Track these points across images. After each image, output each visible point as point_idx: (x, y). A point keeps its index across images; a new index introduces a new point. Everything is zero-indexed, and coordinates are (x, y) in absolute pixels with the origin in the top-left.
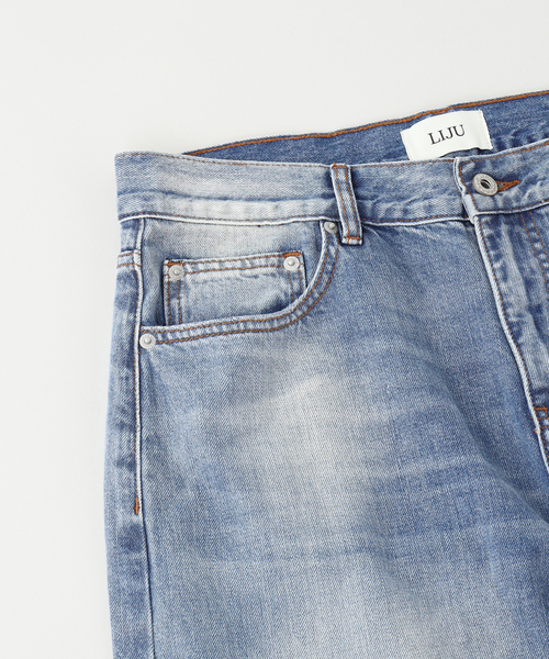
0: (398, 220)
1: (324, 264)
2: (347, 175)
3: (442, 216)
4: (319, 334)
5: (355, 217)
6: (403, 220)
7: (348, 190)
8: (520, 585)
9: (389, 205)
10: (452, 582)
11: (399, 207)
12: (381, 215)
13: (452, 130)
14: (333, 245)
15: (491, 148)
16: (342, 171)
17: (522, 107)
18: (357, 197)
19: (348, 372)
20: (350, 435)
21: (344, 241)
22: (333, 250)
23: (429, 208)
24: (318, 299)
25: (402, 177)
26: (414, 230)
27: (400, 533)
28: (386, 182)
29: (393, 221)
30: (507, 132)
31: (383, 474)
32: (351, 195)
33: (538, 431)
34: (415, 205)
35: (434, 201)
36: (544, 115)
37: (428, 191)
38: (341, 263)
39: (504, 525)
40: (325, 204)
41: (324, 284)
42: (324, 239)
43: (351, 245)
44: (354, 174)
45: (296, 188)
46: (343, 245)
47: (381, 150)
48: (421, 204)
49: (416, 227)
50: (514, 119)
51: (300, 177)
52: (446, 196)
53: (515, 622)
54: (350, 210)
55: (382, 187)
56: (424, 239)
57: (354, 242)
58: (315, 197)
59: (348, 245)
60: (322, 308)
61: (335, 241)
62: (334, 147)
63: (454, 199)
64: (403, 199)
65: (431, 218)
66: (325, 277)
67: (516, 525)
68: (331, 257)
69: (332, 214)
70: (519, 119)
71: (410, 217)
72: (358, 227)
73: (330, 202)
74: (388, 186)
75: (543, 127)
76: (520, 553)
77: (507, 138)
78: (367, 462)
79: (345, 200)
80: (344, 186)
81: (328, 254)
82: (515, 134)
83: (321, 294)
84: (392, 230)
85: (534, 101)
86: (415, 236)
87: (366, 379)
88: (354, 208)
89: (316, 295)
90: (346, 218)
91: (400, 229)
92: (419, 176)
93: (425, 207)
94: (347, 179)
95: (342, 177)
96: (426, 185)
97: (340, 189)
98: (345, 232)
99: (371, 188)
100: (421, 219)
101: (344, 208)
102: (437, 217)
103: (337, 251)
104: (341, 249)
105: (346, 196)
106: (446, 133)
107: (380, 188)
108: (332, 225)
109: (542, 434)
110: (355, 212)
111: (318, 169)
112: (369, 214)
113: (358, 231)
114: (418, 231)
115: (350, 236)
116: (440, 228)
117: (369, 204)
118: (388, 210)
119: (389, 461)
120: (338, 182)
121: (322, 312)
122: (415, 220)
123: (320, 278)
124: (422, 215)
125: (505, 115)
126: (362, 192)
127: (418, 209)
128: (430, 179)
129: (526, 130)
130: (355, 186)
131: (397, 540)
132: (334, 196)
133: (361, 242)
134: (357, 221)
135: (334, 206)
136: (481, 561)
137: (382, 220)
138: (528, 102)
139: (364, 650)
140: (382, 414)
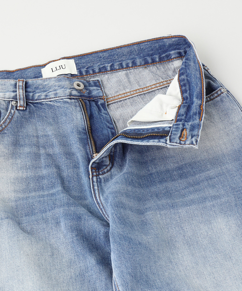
0: (43, 99)
1: (8, 116)
2: (23, 83)
3: (61, 97)
4: (3, 141)
5: (24, 99)
6: (45, 99)
7: (23, 89)
8: (72, 231)
9: (40, 94)
10: (46, 232)
11: (43, 94)
12: (36, 98)
13: (61, 67)
14: (13, 109)
15: (76, 73)
16: (21, 82)
17: (90, 57)
18: (26, 91)
19: (12, 158)
20: (9, 181)
21: (18, 108)
22: (13, 111)
23: (56, 94)
24: (4, 128)
25: (46, 83)
26: (50, 103)
27: (26, 216)
28: (39, 85)
29: (41, 100)
30: (84, 67)
31: (21, 195)
32: (23, 91)
33: (91, 177)
34: (50, 93)
35: (58, 91)
36: (100, 60)
37: (56, 88)
38: (15, 116)
39: (67, 208)
40: (13, 94)
41: (7, 123)
42: (10, 107)
43: (21, 110)
44: (26, 83)
45: (2, 89)
46: (17, 110)
47: (32, 75)
48: (53, 92)
49: (50, 101)
50: (87, 62)
51: (5, 85)
52: (63, 89)
53: (71, 247)
54: (22, 96)
55: (38, 87)
56: (54, 106)
57: (22, 108)
58: (10, 92)
59: (19, 110)
60: (6, 131)
61: (15, 108)
62: (14, 75)
63: (66, 90)
64: (46, 91)
65: (56, 97)
66: (8, 120)
67: (72, 208)
68: (12, 114)
69: (15, 98)
70: (89, 62)
71: (48, 97)
72: (24, 103)
73: (15, 93)
74: (40, 87)
75: (99, 65)
76: (73, 219)
77: (83, 70)
78: (15, 191)
79: (21, 93)
80: (21, 87)
81: (10, 112)
82: (87, 68)
83: (6, 126)
84: (41, 104)
85: (96, 55)
86: (50, 105)
87: (19, 161)
88: (23, 96)
89: (4, 126)
90: (20, 99)
91: (44, 103)
92: (53, 82)
93: (54, 94)
94: (23, 85)
95: (21, 84)
96: (55, 86)
97: (19, 89)
98: (18, 105)
99: (33, 88)
100: (52, 98)
101: (20, 96)
102: (59, 97)
103: (15, 112)
104: (16, 111)
105: (21, 91)
106: (58, 68)
107: (37, 88)
108: (15, 102)
109: (92, 178)
110: (24, 97)
111: (12, 82)
112: (31, 98)
113: (24, 104)
114: (51, 103)
115: (20, 106)
116: (60, 101)
117: (31, 94)
118: (39, 96)
119: (24, 191)
120: (19, 86)
121: (6, 133)
122: (50, 99)
123: (6, 120)
124: (53, 96)
125: (83, 61)
126: (29, 90)
127: (51, 95)
128: (57, 84)
129: (92, 67)
130: (26, 87)
131: (24, 218)
132: (16, 91)
133: (25, 109)
134: (24, 101)
135: (16, 95)
136: (58, 223)
137: (36, 100)
138: (93, 55)
139: (7, 257)
140: (23, 174)
